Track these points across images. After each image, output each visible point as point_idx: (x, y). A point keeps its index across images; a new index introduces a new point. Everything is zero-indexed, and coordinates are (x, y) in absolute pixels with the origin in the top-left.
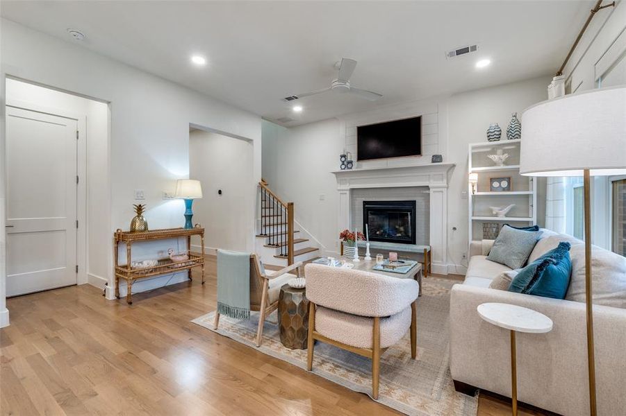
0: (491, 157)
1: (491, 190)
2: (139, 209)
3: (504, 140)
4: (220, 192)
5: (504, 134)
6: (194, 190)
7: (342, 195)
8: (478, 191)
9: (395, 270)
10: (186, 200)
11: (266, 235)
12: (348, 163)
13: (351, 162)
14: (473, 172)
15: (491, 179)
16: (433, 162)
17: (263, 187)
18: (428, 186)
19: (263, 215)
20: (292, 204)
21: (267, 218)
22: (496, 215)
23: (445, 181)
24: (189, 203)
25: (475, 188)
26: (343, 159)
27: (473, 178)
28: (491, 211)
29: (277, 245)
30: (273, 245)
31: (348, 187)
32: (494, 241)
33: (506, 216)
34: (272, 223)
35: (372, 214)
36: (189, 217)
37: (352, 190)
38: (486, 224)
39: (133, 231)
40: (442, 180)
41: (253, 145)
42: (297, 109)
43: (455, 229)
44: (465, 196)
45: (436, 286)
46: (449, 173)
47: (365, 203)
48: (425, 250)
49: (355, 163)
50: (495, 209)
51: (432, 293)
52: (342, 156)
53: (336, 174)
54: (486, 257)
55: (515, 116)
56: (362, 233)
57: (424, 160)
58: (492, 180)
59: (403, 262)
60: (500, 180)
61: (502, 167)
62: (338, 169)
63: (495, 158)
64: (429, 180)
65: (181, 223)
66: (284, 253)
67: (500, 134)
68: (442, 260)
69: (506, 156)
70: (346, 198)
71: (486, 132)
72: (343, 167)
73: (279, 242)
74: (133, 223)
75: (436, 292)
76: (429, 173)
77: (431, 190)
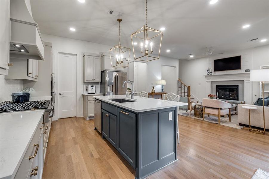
2: (153, 87)
6: (164, 82)
7: (208, 83)
8: (264, 82)
10: (162, 85)
13: (211, 72)
16: (246, 72)
17: (179, 81)
18: (243, 80)
20: (190, 86)
24: (163, 86)
26: (208, 71)
31: (210, 80)
34: (182, 92)
35: (220, 90)
36: (163, 90)
37: (212, 82)
39: (152, 92)
41: (176, 68)
42: (192, 56)
43: (256, 95)
47: (217, 86)
49: (213, 73)
52: (208, 70)
53: (206, 76)
56: (216, 95)
57: (242, 71)
64: (244, 78)
65: (161, 91)
70: (210, 84)
72: (208, 74)
74: (152, 91)
76: (244, 76)
77: (245, 82)
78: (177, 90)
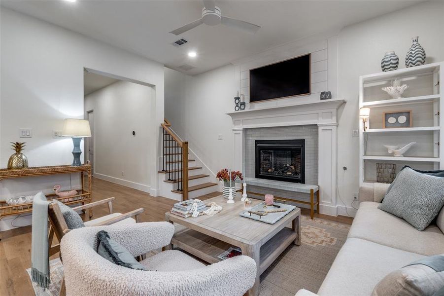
0: (386, 89)
1: (386, 127)
2: (18, 147)
3: (402, 69)
4: (134, 133)
5: (402, 62)
7: (236, 135)
8: (370, 128)
9: (263, 219)
11: (166, 171)
12: (241, 104)
13: (244, 104)
14: (364, 107)
15: (386, 114)
16: (322, 99)
17: (165, 128)
18: (317, 125)
19: (165, 153)
20: (187, 143)
21: (168, 156)
22: (392, 155)
23: (334, 118)
24: (78, 141)
25: (367, 125)
26: (237, 101)
27: (365, 113)
28: (387, 150)
29: (175, 181)
30: (172, 180)
31: (241, 127)
32: (389, 185)
33: (405, 155)
35: (265, 153)
36: (77, 156)
37: (245, 130)
38: (380, 164)
39: (10, 168)
40: (332, 118)
41: (155, 89)
42: (192, 54)
43: (345, 169)
44: (356, 134)
45: (321, 232)
46: (339, 110)
47: (257, 142)
48: (312, 190)
49: (248, 104)
50: (391, 148)
51: (313, 242)
52: (236, 99)
53: (232, 115)
54: (379, 204)
55: (417, 41)
57: (313, 98)
58: (387, 116)
59: (279, 207)
60: (397, 115)
61: (400, 99)
62: (233, 111)
63: (390, 90)
64: (318, 119)
65: (69, 161)
66: (180, 188)
67: (397, 63)
68: (332, 201)
69: (405, 87)
70: (240, 137)
71: (381, 62)
72: (237, 108)
73: (177, 178)
75: (319, 240)
76: (318, 111)
77: (320, 129)
78: (159, 154)
